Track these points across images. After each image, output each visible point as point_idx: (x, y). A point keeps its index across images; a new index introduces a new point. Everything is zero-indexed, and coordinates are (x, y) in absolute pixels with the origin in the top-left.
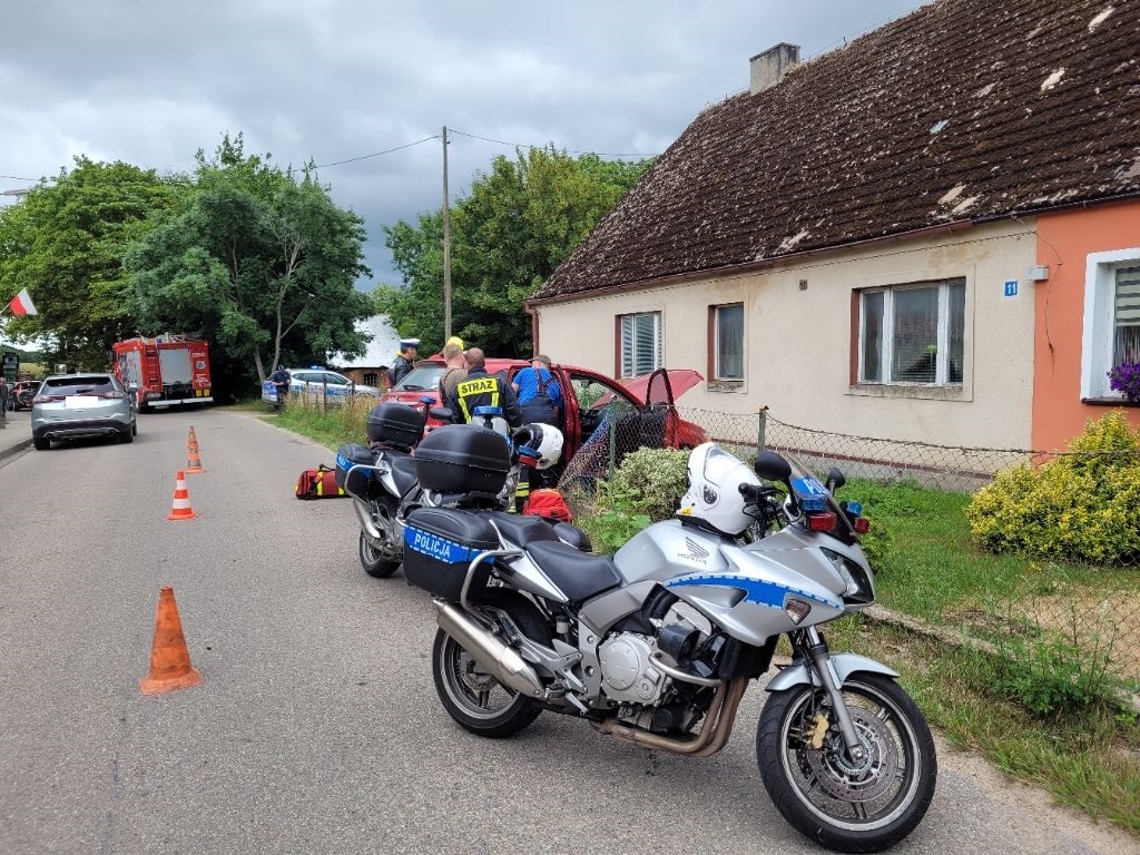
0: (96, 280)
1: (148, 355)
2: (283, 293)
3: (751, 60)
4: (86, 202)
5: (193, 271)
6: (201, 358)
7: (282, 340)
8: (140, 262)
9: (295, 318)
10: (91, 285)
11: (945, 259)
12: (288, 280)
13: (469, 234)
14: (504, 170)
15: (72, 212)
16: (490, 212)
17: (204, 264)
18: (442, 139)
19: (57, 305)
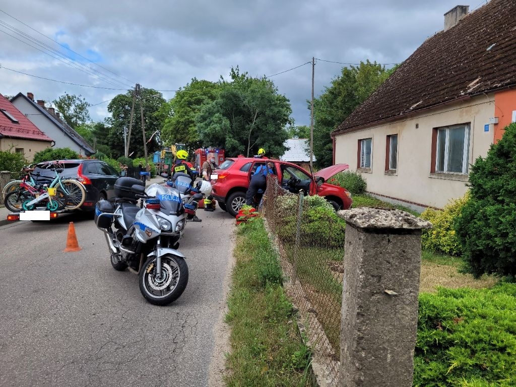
0: (191, 127)
1: (203, 155)
2: (251, 130)
3: (445, 15)
4: (190, 97)
5: (216, 123)
6: (222, 157)
7: (250, 150)
8: (200, 120)
9: (256, 140)
10: (190, 129)
11: (464, 114)
12: (253, 125)
13: (331, 103)
14: (347, 74)
15: (185, 101)
16: (340, 93)
17: (220, 120)
18: (312, 63)
19: (179, 136)
